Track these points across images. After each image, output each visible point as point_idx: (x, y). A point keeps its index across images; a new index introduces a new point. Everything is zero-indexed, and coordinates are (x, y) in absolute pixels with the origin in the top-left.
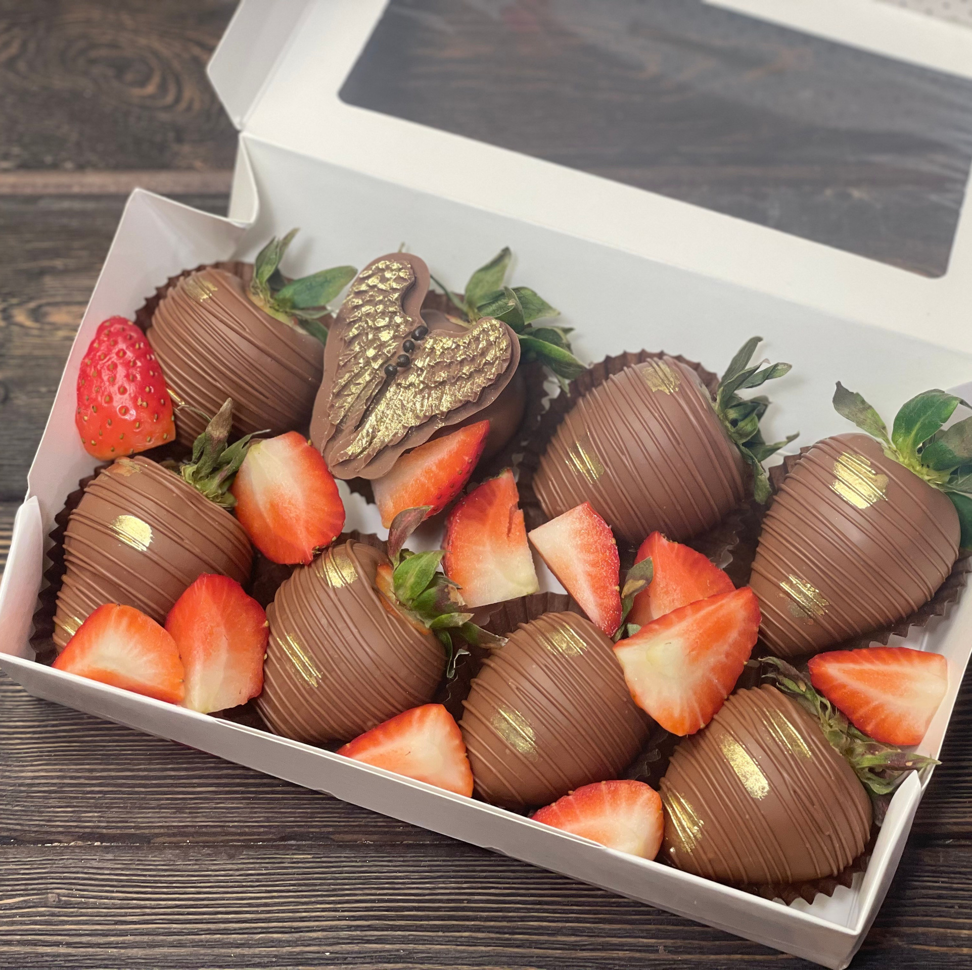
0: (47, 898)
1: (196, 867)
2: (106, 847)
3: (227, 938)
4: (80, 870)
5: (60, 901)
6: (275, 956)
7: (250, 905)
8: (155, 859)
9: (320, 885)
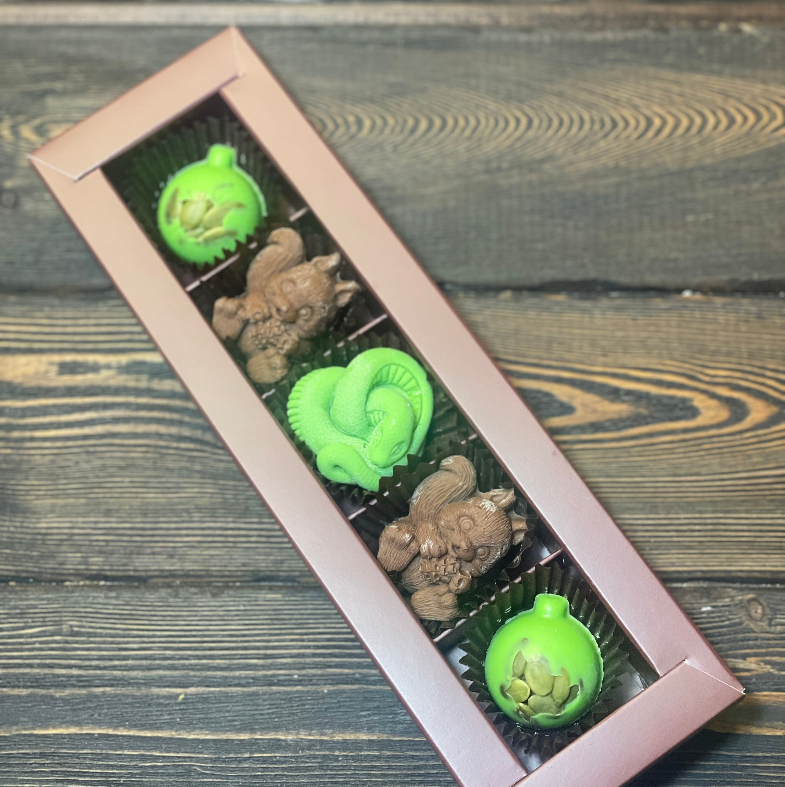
0: (61, 629)
1: (186, 604)
2: (110, 586)
3: (213, 663)
4: (89, 605)
5: (72, 631)
6: (253, 678)
7: (231, 636)
8: (151, 597)
9: (290, 619)
